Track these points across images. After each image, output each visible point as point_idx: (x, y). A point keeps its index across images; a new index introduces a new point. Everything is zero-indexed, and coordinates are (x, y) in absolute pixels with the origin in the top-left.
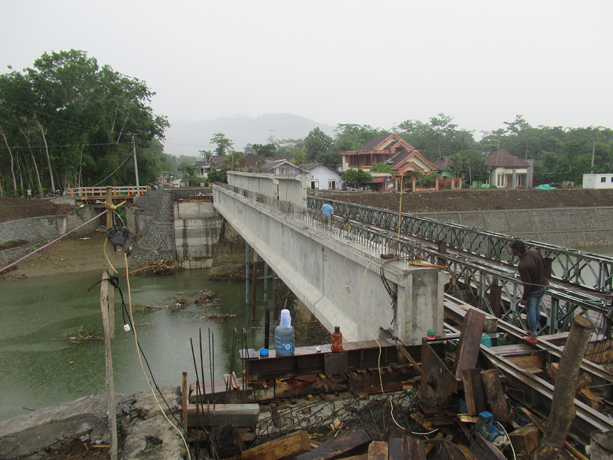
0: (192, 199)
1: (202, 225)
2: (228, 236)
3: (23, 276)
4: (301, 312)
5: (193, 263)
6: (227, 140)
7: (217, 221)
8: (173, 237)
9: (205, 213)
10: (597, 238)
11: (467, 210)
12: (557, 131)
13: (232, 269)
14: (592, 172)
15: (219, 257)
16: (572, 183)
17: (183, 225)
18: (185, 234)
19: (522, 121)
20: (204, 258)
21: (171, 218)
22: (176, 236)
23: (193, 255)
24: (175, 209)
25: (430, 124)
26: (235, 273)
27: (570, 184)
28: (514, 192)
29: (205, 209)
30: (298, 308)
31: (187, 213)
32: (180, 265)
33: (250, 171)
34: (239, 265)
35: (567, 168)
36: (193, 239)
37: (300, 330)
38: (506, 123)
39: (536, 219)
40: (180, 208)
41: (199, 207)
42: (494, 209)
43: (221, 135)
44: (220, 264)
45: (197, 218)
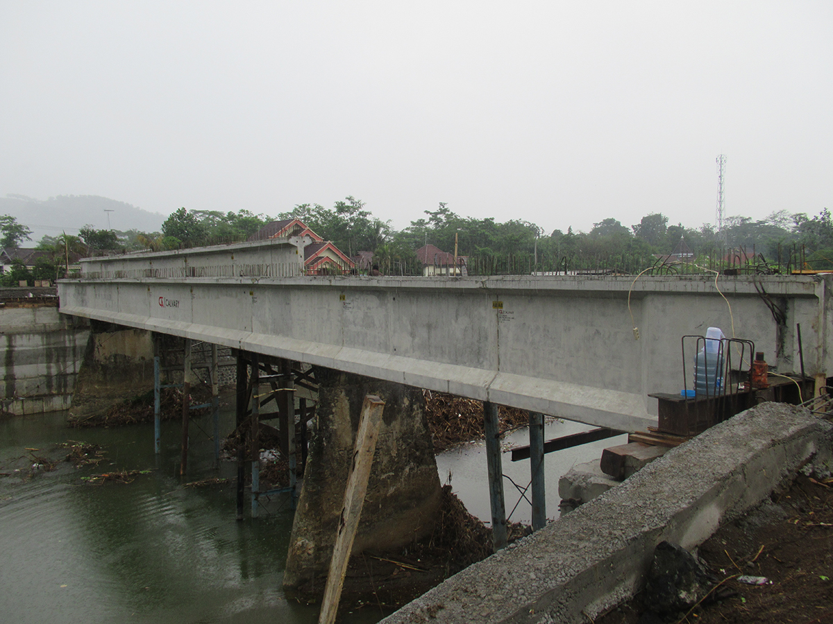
1: (41, 343)
4: (339, 433)
5: (31, 406)
6: (20, 226)
7: (67, 337)
9: (45, 325)
12: (488, 223)
13: (106, 408)
15: (85, 389)
17: (7, 344)
18: (10, 359)
19: (446, 210)
20: (45, 395)
23: (25, 392)
25: (335, 210)
26: (112, 413)
29: (46, 317)
30: (335, 428)
31: (13, 325)
32: (5, 409)
34: (118, 401)
36: (24, 366)
37: (337, 460)
38: (427, 212)
41: (35, 315)
43: (10, 218)
44: (87, 401)
45: (32, 332)
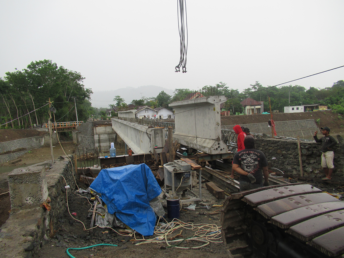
0: (102, 125)
1: (107, 137)
2: (118, 140)
3: (24, 163)
6: (121, 99)
7: (114, 135)
8: (94, 143)
9: (108, 131)
10: (288, 135)
11: (229, 125)
12: (274, 88)
14: (289, 106)
16: (278, 111)
17: (98, 137)
18: (99, 141)
19: (258, 84)
21: (93, 135)
22: (95, 142)
23: (104, 151)
24: (95, 130)
25: (216, 87)
27: (277, 111)
28: (251, 116)
29: (108, 129)
31: (100, 131)
35: (278, 105)
36: (103, 143)
38: (251, 85)
39: (261, 128)
40: (97, 129)
41: (105, 129)
42: (242, 124)
43: (119, 96)
45: (105, 133)
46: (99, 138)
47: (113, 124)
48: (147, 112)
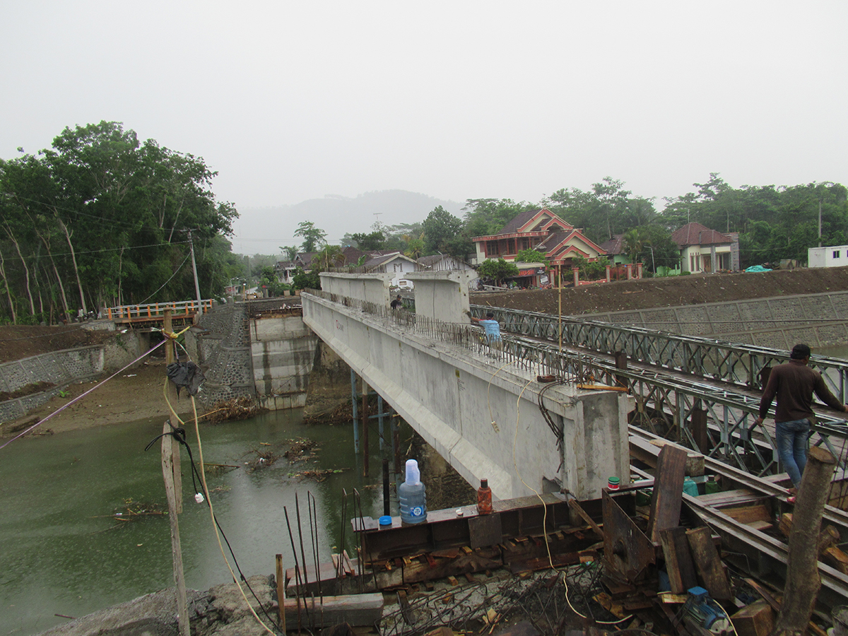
0: (273, 313)
1: (289, 348)
2: (326, 361)
3: (48, 431)
4: (431, 461)
5: (280, 401)
6: (317, 230)
7: (309, 342)
8: (250, 368)
9: (292, 332)
10: (834, 335)
11: (652, 307)
12: (767, 192)
13: (333, 407)
14: (820, 244)
15: (315, 391)
16: (794, 262)
17: (263, 349)
18: (266, 363)
19: (718, 181)
20: (294, 393)
21: (246, 342)
22: (254, 365)
23: (279, 390)
24: (252, 328)
25: (593, 192)
26: (338, 412)
27: (791, 263)
28: (715, 278)
29: (292, 325)
30: (428, 456)
31: (268, 333)
32: (262, 405)
33: (351, 272)
34: (342, 401)
35: (785, 242)
36: (278, 368)
37: (431, 486)
38: (697, 185)
39: (748, 314)
40: (258, 327)
41: (284, 324)
42: (689, 303)
43: (309, 223)
44: (317, 400)
45: (282, 339)
46: (265, 351)
47: (306, 311)
48: (398, 269)
